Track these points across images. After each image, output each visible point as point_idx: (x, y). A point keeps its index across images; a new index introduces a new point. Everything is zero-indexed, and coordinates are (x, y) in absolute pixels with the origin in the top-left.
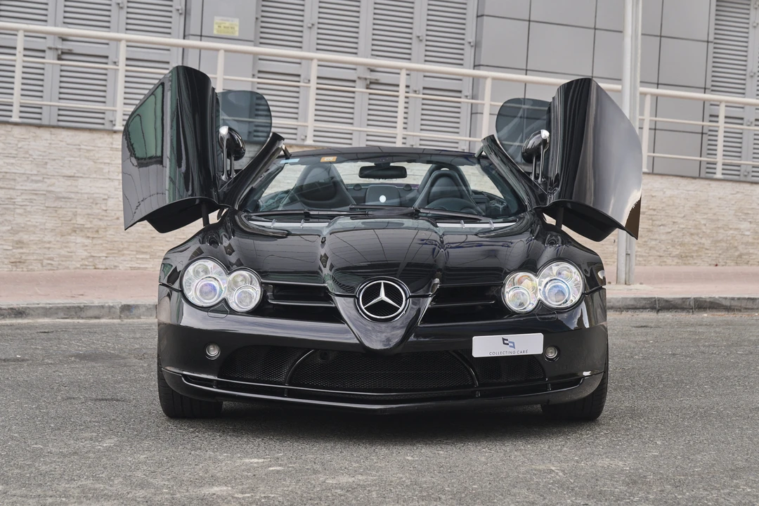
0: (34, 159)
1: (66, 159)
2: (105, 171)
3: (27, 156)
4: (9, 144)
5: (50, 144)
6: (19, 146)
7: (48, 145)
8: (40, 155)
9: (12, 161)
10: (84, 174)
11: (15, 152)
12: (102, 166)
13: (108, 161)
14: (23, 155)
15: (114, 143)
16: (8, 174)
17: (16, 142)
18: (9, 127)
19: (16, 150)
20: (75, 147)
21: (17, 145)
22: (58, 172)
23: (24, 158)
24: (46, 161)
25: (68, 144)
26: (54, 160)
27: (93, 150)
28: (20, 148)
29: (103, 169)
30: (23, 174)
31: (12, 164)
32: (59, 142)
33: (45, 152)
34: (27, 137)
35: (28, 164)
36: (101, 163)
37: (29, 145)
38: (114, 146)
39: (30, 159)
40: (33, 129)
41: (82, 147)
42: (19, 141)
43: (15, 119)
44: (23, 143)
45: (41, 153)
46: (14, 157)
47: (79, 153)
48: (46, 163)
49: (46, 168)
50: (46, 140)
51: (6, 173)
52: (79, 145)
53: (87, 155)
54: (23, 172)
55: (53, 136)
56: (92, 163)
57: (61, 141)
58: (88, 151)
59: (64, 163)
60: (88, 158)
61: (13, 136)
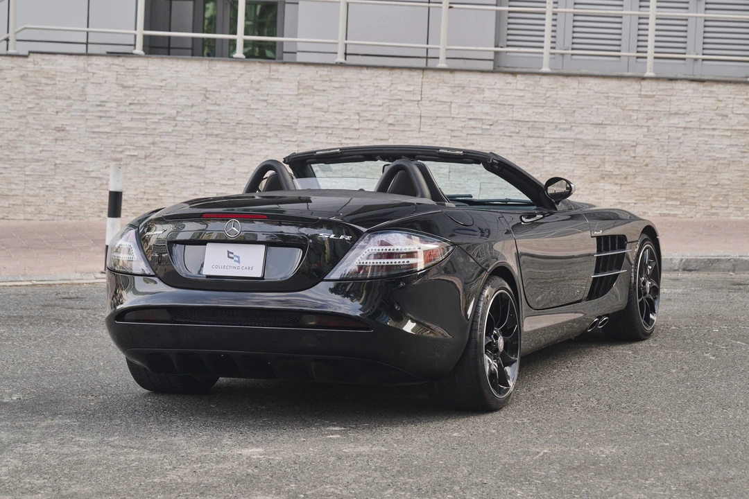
0: (563, 108)
1: (594, 107)
2: (633, 118)
3: (556, 105)
4: (538, 93)
5: (578, 92)
6: (548, 95)
7: (576, 93)
8: (568, 104)
9: (541, 110)
10: (612, 121)
11: (544, 102)
12: (631, 113)
13: (636, 108)
14: (552, 105)
15: (643, 89)
16: (537, 123)
17: (545, 92)
18: (537, 78)
19: (545, 99)
20: (603, 95)
21: (545, 94)
22: (586, 120)
23: (552, 107)
24: (574, 109)
25: (596, 92)
26: (582, 108)
27: (622, 98)
28: (548, 97)
29: (631, 116)
30: (551, 123)
31: (541, 113)
32: (586, 91)
33: (573, 101)
34: (555, 86)
35: (556, 113)
36: (630, 110)
37: (557, 94)
38: (643, 93)
39: (558, 108)
40: (561, 79)
41: (610, 94)
42: (547, 91)
43: (545, 69)
44: (551, 92)
45: (568, 102)
46: (543, 107)
47: (607, 101)
48: (574, 112)
49: (574, 117)
50: (574, 89)
51: (535, 122)
52: (607, 93)
53: (615, 102)
54: (551, 120)
55: (581, 85)
56: (621, 110)
57: (589, 90)
58: (616, 98)
59: (592, 112)
60: (616, 106)
61: (541, 85)
